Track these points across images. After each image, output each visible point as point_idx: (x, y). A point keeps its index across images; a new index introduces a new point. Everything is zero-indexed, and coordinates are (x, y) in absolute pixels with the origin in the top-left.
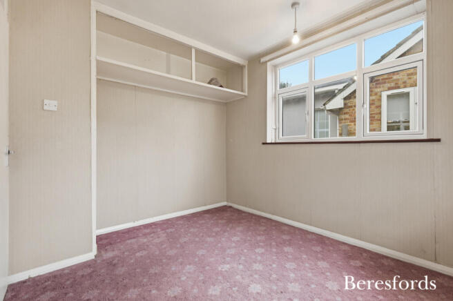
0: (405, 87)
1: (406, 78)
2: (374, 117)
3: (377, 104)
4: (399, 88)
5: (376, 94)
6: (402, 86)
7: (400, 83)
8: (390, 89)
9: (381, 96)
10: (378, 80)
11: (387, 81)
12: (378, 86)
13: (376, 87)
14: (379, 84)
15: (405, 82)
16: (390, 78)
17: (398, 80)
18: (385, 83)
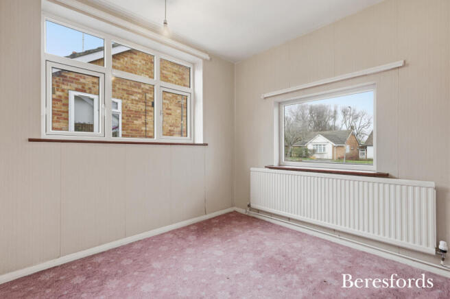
0: (90, 93)
1: (91, 85)
2: (61, 115)
3: (64, 101)
4: (85, 91)
5: (63, 91)
6: (88, 91)
7: (87, 87)
8: (77, 90)
9: (68, 94)
10: (66, 77)
11: (74, 81)
12: (65, 83)
13: (63, 84)
14: (66, 81)
15: (90, 89)
16: (77, 79)
17: (84, 84)
18: (72, 82)
